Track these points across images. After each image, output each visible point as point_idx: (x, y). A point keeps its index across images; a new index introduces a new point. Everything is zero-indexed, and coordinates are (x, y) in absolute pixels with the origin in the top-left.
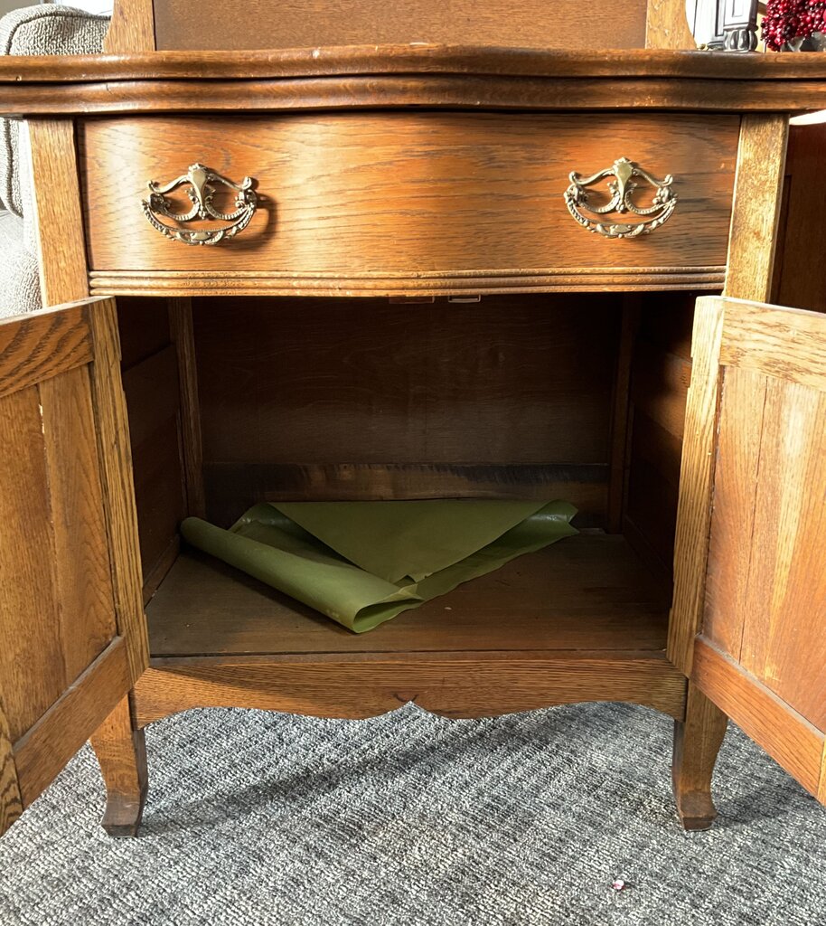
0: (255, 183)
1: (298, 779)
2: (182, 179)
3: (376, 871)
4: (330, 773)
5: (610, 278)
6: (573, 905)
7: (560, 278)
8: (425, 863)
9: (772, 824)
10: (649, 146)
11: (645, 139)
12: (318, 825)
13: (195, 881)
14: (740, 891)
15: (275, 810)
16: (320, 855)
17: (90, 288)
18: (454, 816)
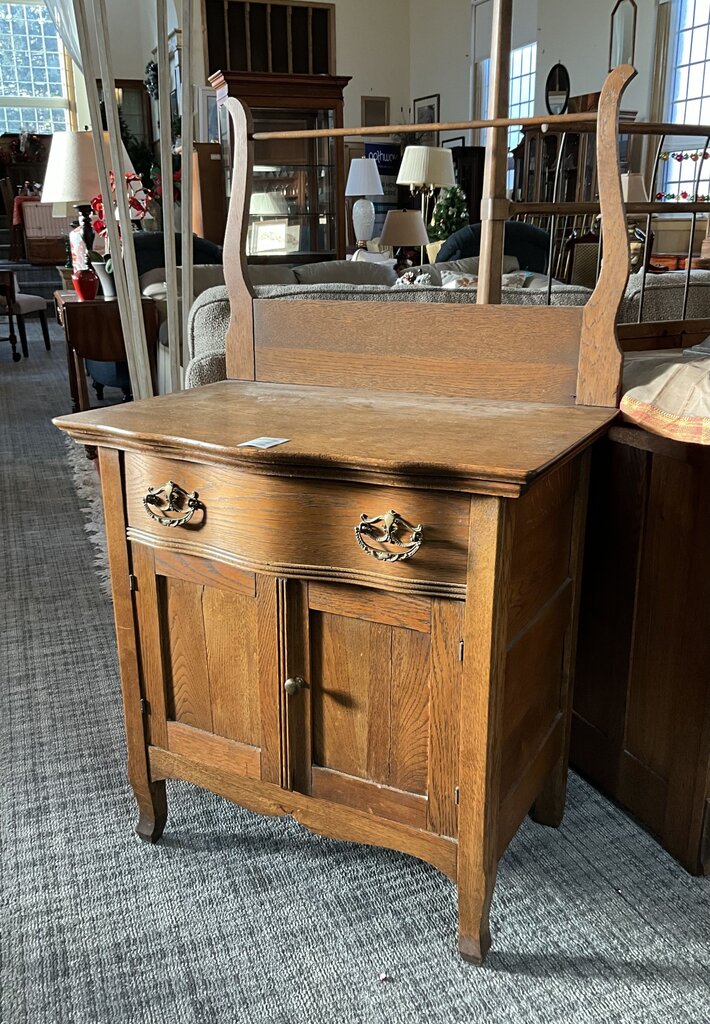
0: (196, 495)
1: (261, 839)
2: (162, 488)
3: (256, 912)
4: (283, 841)
5: (386, 581)
6: (345, 976)
7: (357, 576)
8: (286, 919)
9: (528, 980)
10: (407, 505)
11: (404, 500)
12: (249, 872)
13: (162, 882)
14: (457, 1013)
15: (234, 854)
16: (236, 891)
17: (127, 536)
18: (329, 897)
